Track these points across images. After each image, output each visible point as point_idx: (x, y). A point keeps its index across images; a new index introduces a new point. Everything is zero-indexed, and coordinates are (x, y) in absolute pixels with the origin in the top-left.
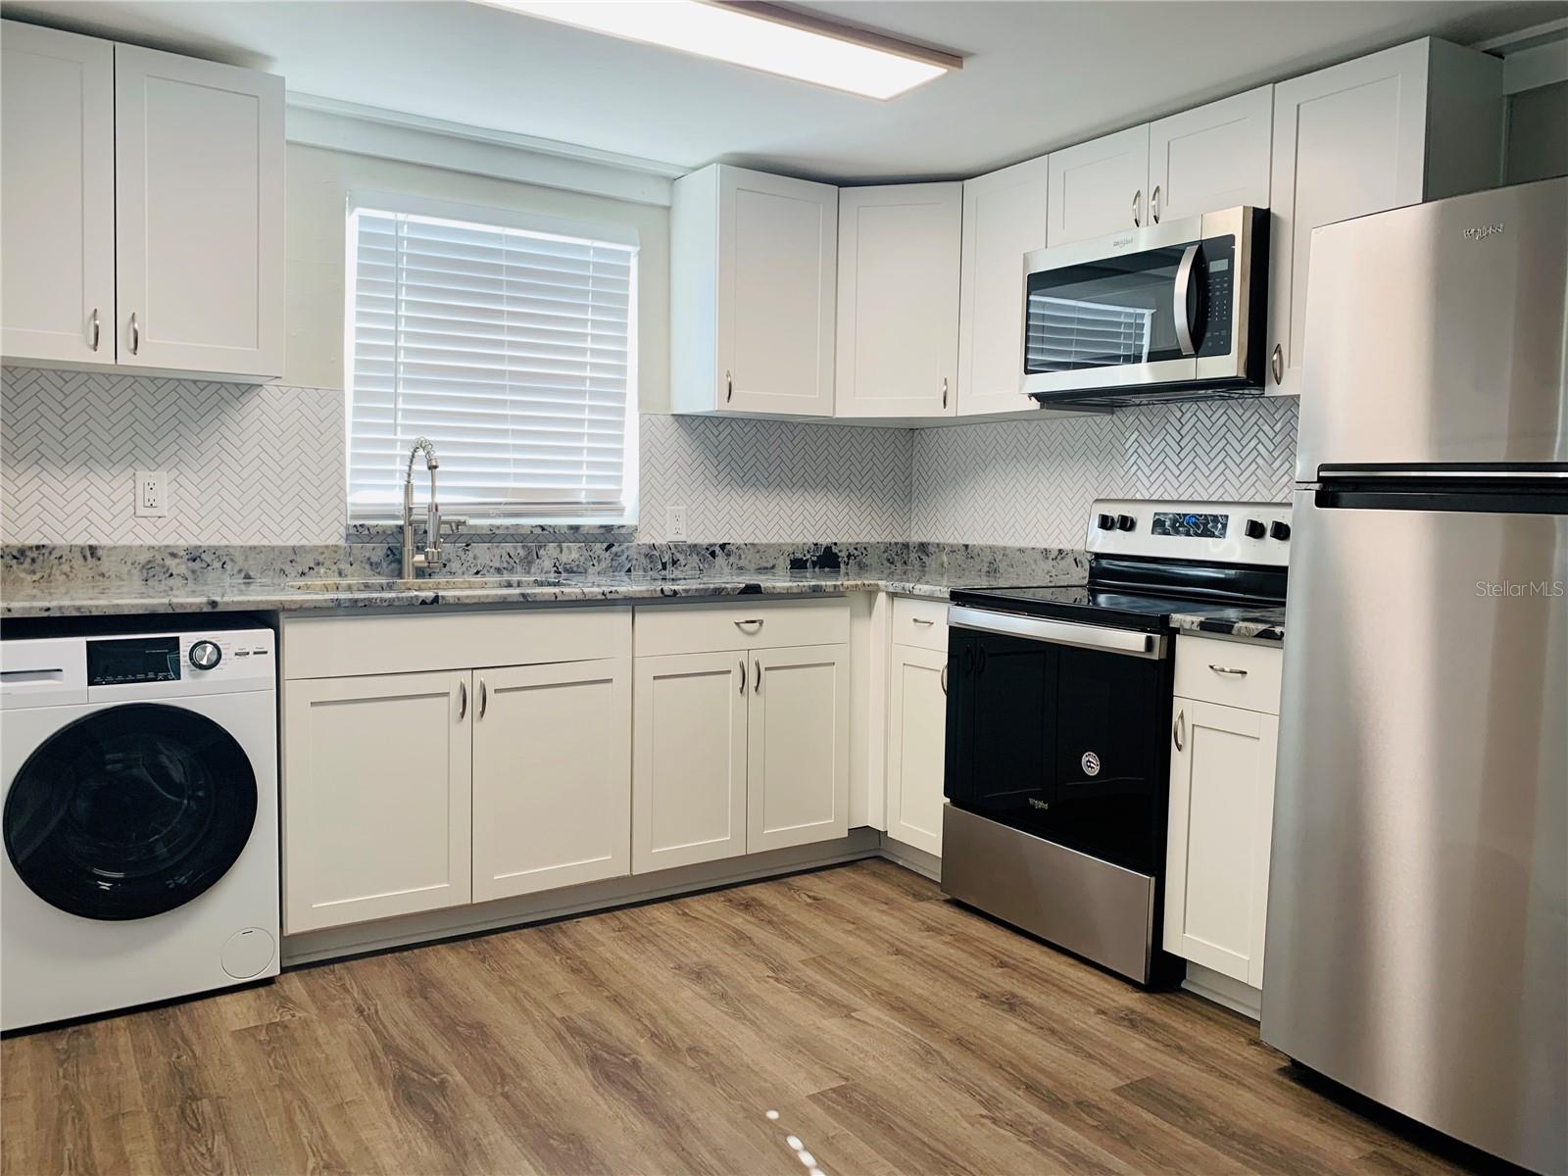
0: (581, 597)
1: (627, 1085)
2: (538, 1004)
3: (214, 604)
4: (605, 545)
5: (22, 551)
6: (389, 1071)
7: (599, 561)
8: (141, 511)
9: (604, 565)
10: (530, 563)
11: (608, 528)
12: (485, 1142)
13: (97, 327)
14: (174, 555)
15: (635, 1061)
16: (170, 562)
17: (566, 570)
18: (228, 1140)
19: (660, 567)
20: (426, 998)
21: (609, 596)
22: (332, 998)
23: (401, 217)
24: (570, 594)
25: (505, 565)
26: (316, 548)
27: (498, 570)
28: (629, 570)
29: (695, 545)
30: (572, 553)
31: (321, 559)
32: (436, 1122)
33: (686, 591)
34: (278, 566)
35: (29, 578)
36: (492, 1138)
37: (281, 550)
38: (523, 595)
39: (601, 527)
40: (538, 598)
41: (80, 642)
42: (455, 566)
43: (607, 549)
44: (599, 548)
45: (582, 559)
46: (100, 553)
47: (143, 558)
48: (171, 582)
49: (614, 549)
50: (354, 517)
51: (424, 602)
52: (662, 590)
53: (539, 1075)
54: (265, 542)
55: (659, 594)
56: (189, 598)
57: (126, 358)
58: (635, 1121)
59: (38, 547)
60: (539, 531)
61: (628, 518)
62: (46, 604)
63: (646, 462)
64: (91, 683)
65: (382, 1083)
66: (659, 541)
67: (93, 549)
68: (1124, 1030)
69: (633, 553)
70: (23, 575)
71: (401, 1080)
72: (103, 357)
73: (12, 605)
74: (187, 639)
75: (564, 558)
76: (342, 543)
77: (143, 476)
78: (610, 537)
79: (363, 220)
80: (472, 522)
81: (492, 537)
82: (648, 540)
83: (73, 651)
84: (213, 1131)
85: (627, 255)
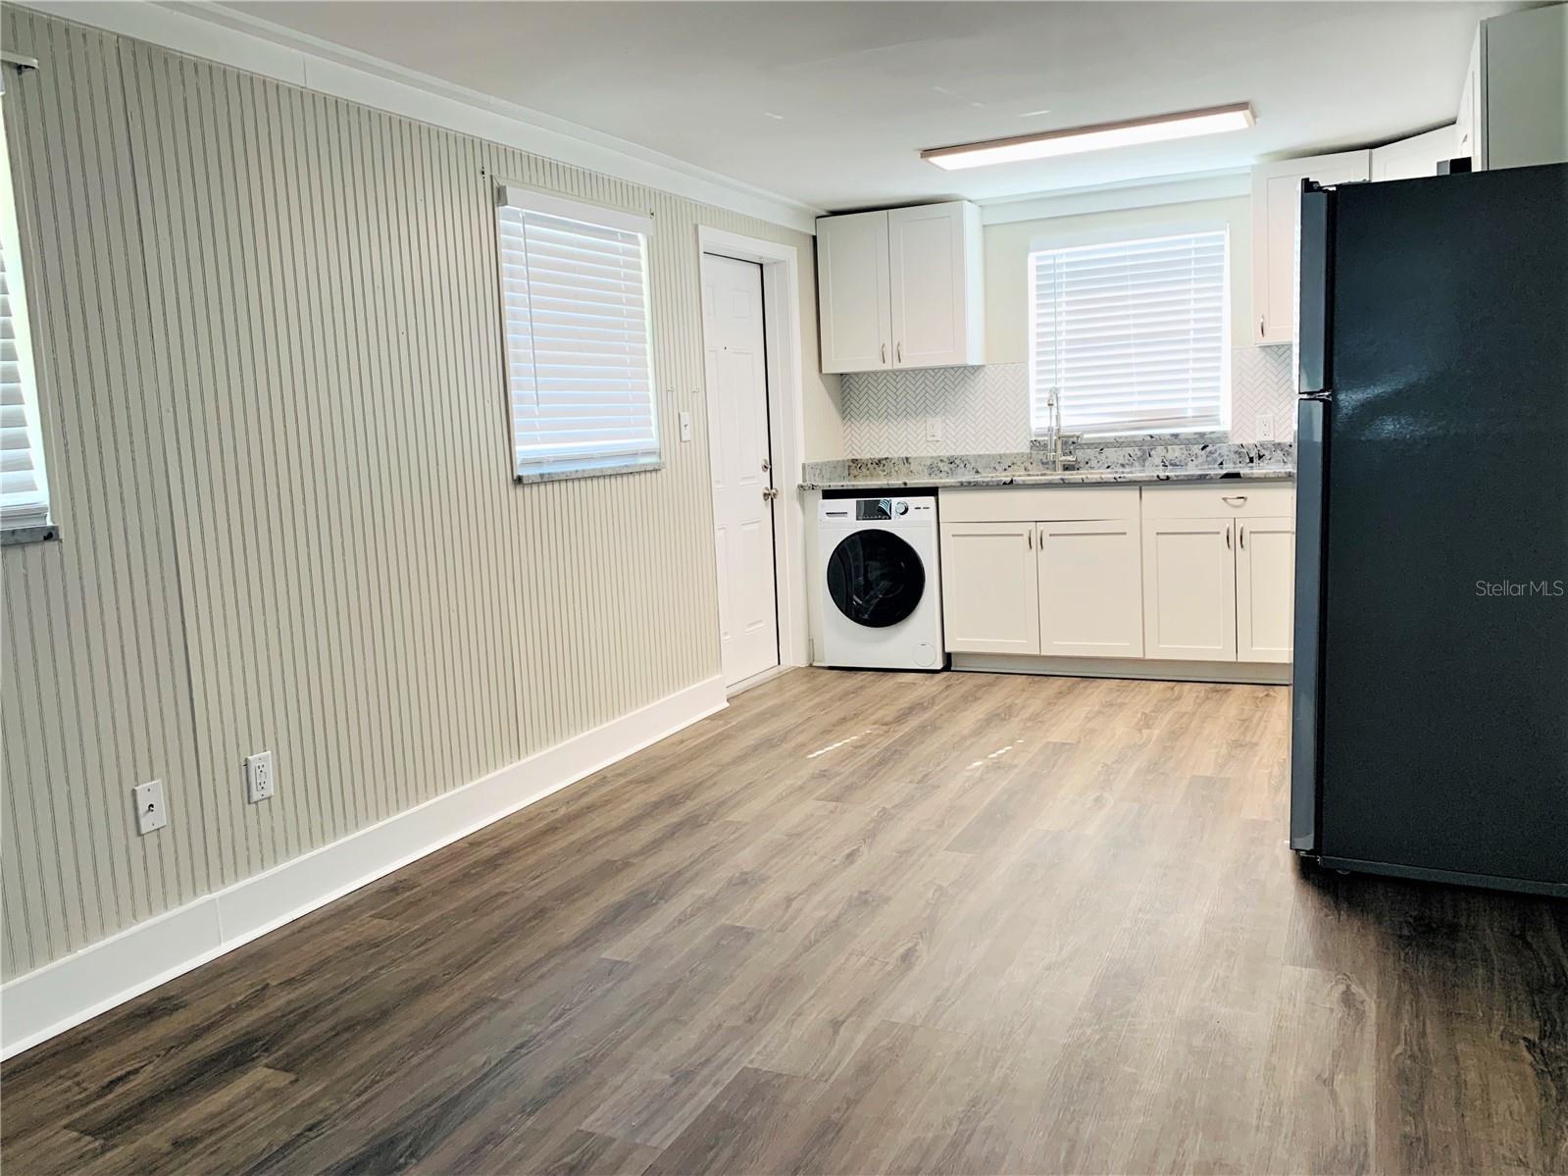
3: (905, 484)
4: (1202, 446)
7: (1196, 458)
9: (1200, 460)
10: (1144, 460)
11: (1202, 435)
13: (884, 354)
14: (942, 461)
16: (941, 465)
17: (1171, 464)
19: (1248, 460)
23: (1056, 252)
26: (1012, 454)
28: (1221, 463)
29: (1279, 444)
30: (1175, 453)
31: (1015, 461)
34: (993, 465)
37: (993, 457)
38: (1062, 479)
39: (1196, 434)
40: (1072, 481)
41: (853, 501)
42: (1093, 463)
43: (1203, 449)
44: (1196, 449)
45: (1183, 456)
46: (910, 460)
47: (928, 463)
49: (1208, 449)
52: (1158, 476)
54: (987, 453)
55: (1156, 478)
56: (896, 482)
57: (898, 366)
60: (1149, 438)
61: (1224, 424)
62: (842, 484)
63: (1238, 384)
64: (858, 518)
66: (1248, 441)
67: (907, 459)
69: (1224, 451)
72: (887, 366)
73: (831, 484)
74: (895, 501)
75: (1170, 456)
76: (1028, 451)
77: (930, 421)
78: (1205, 442)
79: (1039, 258)
82: (1238, 442)
83: (850, 505)
85: (1221, 238)
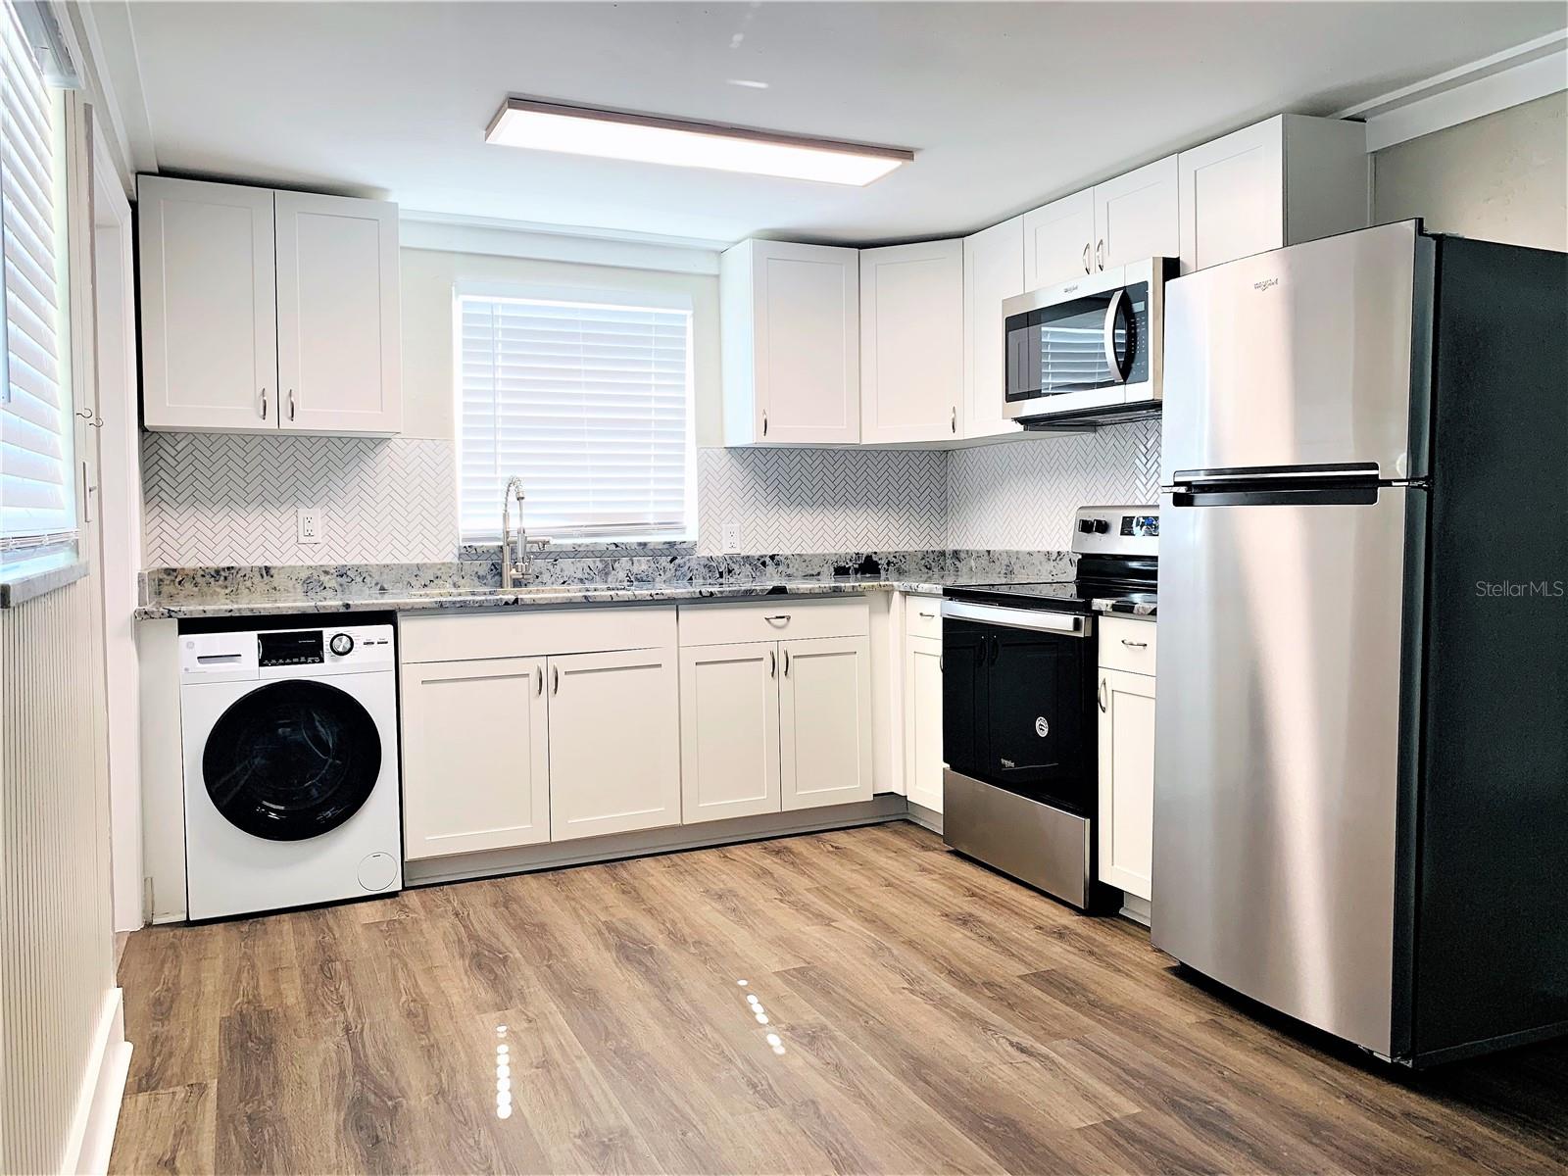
0: (633, 598)
1: (640, 963)
2: (590, 913)
3: (347, 606)
4: (670, 558)
5: (217, 572)
6: (468, 950)
7: (665, 572)
8: (302, 539)
9: (669, 574)
10: (606, 574)
11: (672, 544)
12: (527, 991)
13: (265, 402)
14: (326, 573)
15: (651, 949)
16: (324, 578)
17: (637, 579)
18: (350, 984)
19: (718, 576)
20: (507, 908)
21: (656, 597)
22: (437, 906)
23: (495, 300)
24: (623, 596)
25: (587, 576)
26: (434, 565)
27: (581, 580)
28: (691, 579)
29: (748, 557)
30: (642, 565)
31: (439, 574)
32: (495, 979)
33: (721, 592)
34: (406, 579)
35: (224, 592)
36: (532, 990)
37: (408, 567)
38: (586, 597)
39: (665, 543)
40: (598, 600)
41: (254, 634)
42: (545, 577)
43: (671, 562)
44: (664, 561)
45: (651, 570)
46: (272, 572)
47: (304, 575)
48: (324, 593)
49: (677, 561)
50: (464, 540)
51: (507, 603)
52: (700, 592)
53: (576, 956)
54: (396, 562)
55: (698, 595)
56: (332, 603)
57: (287, 425)
58: (638, 983)
59: (228, 568)
60: (614, 547)
61: (690, 535)
62: (229, 607)
63: (704, 489)
64: (261, 664)
65: (462, 956)
66: (717, 553)
67: (267, 569)
68: (1053, 940)
69: (693, 564)
70: (218, 590)
71: (476, 955)
72: (270, 424)
73: (207, 608)
74: (328, 633)
75: (636, 569)
76: (456, 561)
77: (303, 512)
78: (673, 552)
79: (465, 304)
80: (553, 541)
81: (575, 553)
82: (706, 553)
83: (247, 643)
84: (340, 979)
85: (684, 318)
